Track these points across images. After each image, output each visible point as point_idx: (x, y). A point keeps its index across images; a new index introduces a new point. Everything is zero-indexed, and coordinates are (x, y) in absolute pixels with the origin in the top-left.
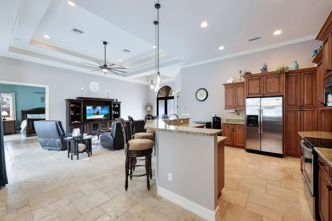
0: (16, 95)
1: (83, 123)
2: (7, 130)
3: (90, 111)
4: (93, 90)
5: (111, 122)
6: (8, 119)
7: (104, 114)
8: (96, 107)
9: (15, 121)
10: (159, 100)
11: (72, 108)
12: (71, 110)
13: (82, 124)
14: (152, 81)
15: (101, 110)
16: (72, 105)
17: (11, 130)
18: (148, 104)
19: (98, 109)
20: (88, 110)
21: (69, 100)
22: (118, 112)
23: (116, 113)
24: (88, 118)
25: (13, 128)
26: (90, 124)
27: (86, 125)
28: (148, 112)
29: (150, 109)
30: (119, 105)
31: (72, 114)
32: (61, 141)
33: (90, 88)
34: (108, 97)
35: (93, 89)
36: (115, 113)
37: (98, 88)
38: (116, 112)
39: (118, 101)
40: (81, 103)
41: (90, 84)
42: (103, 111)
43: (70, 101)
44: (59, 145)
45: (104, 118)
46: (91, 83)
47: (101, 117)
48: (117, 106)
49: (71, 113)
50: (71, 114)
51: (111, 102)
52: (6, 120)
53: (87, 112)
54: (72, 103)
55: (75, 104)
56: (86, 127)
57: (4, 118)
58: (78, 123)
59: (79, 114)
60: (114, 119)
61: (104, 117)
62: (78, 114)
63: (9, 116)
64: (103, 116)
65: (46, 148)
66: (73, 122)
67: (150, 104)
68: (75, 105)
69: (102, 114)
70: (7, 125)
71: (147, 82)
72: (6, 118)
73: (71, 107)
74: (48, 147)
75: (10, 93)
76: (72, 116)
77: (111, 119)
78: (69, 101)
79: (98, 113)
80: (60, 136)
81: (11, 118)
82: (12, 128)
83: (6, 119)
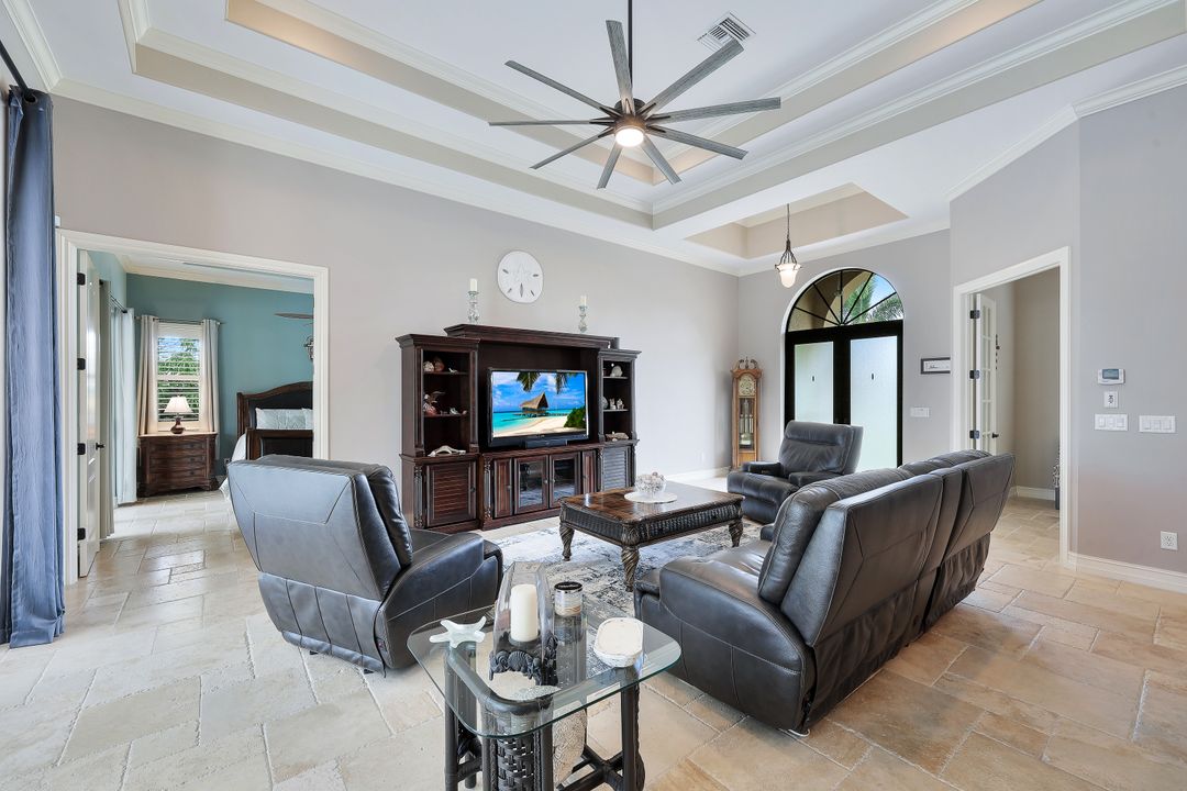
0: (219, 329)
1: (477, 459)
2: (185, 474)
3: (509, 394)
4: (515, 296)
5: (597, 450)
6: (190, 428)
7: (570, 412)
8: (534, 375)
9: (213, 437)
10: (796, 346)
11: (431, 382)
12: (428, 391)
13: (472, 461)
14: (788, 242)
15: (555, 389)
16: (429, 367)
17: (197, 472)
18: (742, 366)
19: (545, 382)
20: (498, 392)
21: (417, 340)
22: (620, 403)
23: (614, 408)
24: (499, 432)
25: (208, 465)
26: (508, 463)
27: (492, 468)
28: (742, 400)
29: (752, 388)
30: (627, 368)
31: (430, 409)
32: (388, 612)
33: (505, 282)
34: (583, 329)
35: (517, 289)
36: (609, 407)
37: (538, 288)
38: (612, 403)
39: (622, 346)
40: (468, 355)
41: (502, 266)
42: (563, 397)
43: (421, 347)
44: (376, 638)
45: (567, 429)
46: (509, 262)
47: (556, 423)
48: (617, 373)
49: (426, 405)
50: (425, 413)
51: (594, 352)
52: (184, 433)
53: (497, 401)
54: (429, 357)
55: (443, 362)
56: (492, 478)
57: (178, 423)
58: (455, 460)
59: (460, 411)
60: (607, 439)
61: (566, 426)
62: (453, 412)
63: (194, 416)
64: (564, 419)
65: (296, 636)
66: (433, 454)
67: (752, 366)
68: (440, 367)
69: (558, 412)
70: (187, 453)
71: (742, 256)
72: (183, 424)
73: (427, 375)
74: (311, 635)
75: (199, 323)
76: (429, 420)
77: (594, 438)
78: (416, 345)
79: (543, 408)
80: (379, 580)
81: (201, 427)
82: (204, 464)
83: (182, 429)
